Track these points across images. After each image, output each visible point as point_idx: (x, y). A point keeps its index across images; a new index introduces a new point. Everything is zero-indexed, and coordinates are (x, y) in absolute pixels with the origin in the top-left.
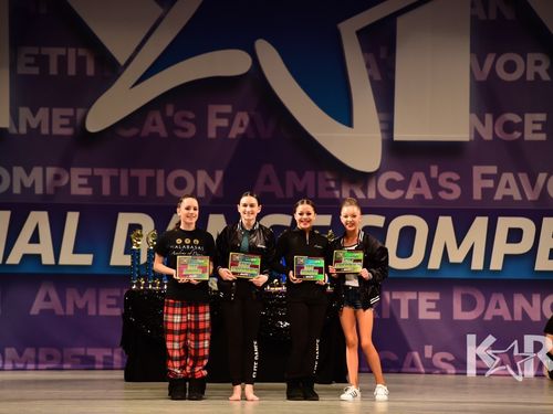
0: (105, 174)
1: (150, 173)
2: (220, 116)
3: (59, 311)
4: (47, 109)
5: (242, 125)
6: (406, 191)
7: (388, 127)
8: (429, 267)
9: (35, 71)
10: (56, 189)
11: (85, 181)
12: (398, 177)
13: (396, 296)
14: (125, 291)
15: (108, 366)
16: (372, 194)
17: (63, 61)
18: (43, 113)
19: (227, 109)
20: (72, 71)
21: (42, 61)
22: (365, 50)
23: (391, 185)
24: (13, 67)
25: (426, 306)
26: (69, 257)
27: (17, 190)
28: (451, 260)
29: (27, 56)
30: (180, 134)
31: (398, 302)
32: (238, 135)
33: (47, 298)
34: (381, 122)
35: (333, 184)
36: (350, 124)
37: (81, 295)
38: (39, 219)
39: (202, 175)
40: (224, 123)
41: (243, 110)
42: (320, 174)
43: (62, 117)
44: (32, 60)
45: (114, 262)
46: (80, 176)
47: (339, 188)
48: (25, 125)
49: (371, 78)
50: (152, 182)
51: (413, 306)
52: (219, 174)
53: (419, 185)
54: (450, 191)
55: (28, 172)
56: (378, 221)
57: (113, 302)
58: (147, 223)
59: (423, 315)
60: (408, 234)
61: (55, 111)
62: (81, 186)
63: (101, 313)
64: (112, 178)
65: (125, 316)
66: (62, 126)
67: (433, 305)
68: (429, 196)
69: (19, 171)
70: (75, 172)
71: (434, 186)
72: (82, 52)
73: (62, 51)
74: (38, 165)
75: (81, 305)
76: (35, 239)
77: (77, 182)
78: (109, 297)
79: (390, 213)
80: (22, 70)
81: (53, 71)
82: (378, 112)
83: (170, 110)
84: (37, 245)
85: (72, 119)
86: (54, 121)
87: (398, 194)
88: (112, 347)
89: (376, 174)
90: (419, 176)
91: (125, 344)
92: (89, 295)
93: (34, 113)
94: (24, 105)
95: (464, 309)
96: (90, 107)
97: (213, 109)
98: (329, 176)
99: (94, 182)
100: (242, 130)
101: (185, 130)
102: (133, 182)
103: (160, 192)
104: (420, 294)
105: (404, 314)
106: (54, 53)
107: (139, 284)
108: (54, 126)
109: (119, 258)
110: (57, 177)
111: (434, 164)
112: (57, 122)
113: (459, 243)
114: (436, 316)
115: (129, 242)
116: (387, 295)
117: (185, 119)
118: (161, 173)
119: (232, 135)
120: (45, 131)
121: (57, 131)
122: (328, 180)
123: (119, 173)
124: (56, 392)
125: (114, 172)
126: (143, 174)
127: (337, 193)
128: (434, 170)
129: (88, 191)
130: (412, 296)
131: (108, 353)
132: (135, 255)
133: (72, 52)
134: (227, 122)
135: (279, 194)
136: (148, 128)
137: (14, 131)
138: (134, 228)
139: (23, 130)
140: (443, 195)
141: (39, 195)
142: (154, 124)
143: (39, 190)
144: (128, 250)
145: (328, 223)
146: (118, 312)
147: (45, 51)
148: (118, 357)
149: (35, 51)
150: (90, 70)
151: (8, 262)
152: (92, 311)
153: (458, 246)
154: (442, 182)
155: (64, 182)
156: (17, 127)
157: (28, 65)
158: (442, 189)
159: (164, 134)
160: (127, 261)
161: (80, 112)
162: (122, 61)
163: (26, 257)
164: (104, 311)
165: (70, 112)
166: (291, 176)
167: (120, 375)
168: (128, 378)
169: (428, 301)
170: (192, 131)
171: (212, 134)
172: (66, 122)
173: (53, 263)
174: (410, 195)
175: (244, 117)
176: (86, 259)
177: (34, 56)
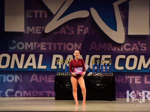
0: (50, 44)
1: (62, 44)
2: (81, 28)
3: (38, 81)
4: (34, 27)
5: (86, 31)
6: (131, 49)
7: (126, 31)
8: (138, 69)
9: (31, 16)
10: (37, 48)
11: (44, 46)
12: (129, 45)
13: (129, 77)
14: (55, 76)
15: (51, 96)
16: (122, 50)
17: (38, 14)
18: (33, 28)
19: (83, 26)
20: (41, 16)
21: (33, 14)
22: (120, 10)
23: (127, 47)
24: (25, 15)
25: (137, 80)
26: (40, 67)
27: (26, 48)
28: (144, 67)
29: (29, 12)
30: (70, 33)
31: (129, 79)
32: (86, 33)
33: (34, 78)
34: (125, 30)
35: (111, 47)
36: (116, 30)
37: (43, 77)
38: (32, 56)
39: (76, 45)
40: (82, 30)
41: (87, 27)
42: (108, 44)
43: (38, 29)
44: (30, 14)
45: (52, 68)
46: (43, 45)
47: (113, 48)
48: (28, 31)
49: (122, 18)
50: (62, 46)
51: (133, 80)
52: (80, 44)
53: (135, 47)
54: (143, 49)
55: (29, 44)
56: (124, 57)
57: (52, 79)
58: (61, 57)
59: (136, 82)
60: (132, 60)
61: (36, 27)
62: (43, 47)
63: (49, 82)
64: (52, 45)
65: (55, 82)
66: (38, 31)
67: (139, 80)
68: (138, 50)
69: (27, 43)
70: (42, 44)
71: (139, 47)
72: (43, 11)
73: (38, 11)
74: (32, 42)
75: (43, 79)
76: (31, 62)
77: (42, 46)
78: (51, 77)
79: (127, 55)
80: (28, 16)
81: (36, 16)
82: (124, 27)
83: (67, 27)
84: (32, 63)
85: (41, 29)
86: (36, 30)
87: (129, 49)
88: (52, 91)
89: (123, 44)
90: (135, 44)
91: (55, 90)
92: (46, 77)
93: (31, 28)
94: (28, 26)
95: (147, 81)
96: (46, 26)
97: (79, 27)
98: (110, 45)
99: (47, 46)
100: (87, 32)
101: (71, 32)
102: (57, 46)
103: (65, 49)
104: (135, 77)
105: (131, 82)
106: (36, 12)
107: (59, 74)
108: (36, 31)
109: (54, 67)
110: (37, 45)
111: (139, 41)
112: (37, 30)
113: (146, 62)
114: (140, 82)
115: (56, 62)
116: (126, 77)
117: (71, 29)
118: (65, 44)
119: (84, 33)
120: (34, 33)
121: (37, 33)
122: (110, 46)
123: (53, 44)
124: (37, 103)
125: (52, 44)
126: (60, 44)
127: (112, 49)
128: (139, 43)
129: (45, 49)
130: (133, 77)
131: (50, 92)
132: (58, 66)
133: (41, 11)
134: (83, 30)
135: (97, 49)
136: (61, 32)
137: (25, 33)
138: (57, 59)
139: (28, 32)
140: (142, 50)
141: (32, 50)
142: (63, 31)
143: (32, 49)
144: (56, 65)
145: (110, 58)
146: (53, 81)
147: (34, 11)
148: (53, 93)
149: (31, 11)
150: (46, 16)
151: (24, 68)
152: (46, 81)
153: (146, 64)
154: (141, 46)
155: (39, 46)
156: (26, 32)
157: (29, 15)
158: (141, 48)
159: (65, 33)
160: (55, 68)
161: (43, 27)
162: (54, 14)
163: (29, 67)
164: (50, 81)
165: (40, 27)
166: (100, 45)
167: (54, 98)
168: (56, 99)
169: (137, 78)
170: (73, 32)
171: (78, 33)
172: (39, 30)
173: (36, 68)
174: (132, 50)
175: (87, 29)
176: (45, 67)
177: (31, 12)
